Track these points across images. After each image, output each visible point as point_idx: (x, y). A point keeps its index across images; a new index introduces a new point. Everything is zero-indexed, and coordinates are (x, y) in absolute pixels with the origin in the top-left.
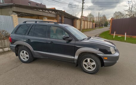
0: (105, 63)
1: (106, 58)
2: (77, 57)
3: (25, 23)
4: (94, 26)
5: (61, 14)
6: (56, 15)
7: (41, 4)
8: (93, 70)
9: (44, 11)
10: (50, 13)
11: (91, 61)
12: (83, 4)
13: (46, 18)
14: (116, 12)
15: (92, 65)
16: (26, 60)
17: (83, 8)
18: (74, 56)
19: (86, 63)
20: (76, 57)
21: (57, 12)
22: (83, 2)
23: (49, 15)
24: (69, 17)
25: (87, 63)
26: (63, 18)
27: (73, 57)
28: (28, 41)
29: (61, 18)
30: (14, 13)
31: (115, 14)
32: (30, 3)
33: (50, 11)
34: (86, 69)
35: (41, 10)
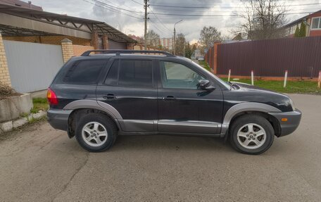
0: (284, 128)
1: (286, 120)
2: (229, 123)
5: (101, 31)
8: (259, 146)
10: (76, 28)
11: (256, 129)
12: (146, 9)
13: (68, 40)
14: (205, 28)
15: (258, 136)
16: (100, 144)
17: (146, 17)
18: (222, 123)
19: (244, 135)
20: (226, 125)
21: (93, 27)
22: (146, 3)
23: (76, 34)
24: (118, 39)
25: (247, 133)
26: (107, 41)
27: (220, 126)
28: (110, 99)
31: (203, 32)
33: (76, 24)
34: (245, 145)
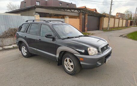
0: (82, 64)
1: (83, 59)
3: (27, 22)
4: (129, 24)
5: (85, 12)
6: (79, 14)
7: (72, 3)
8: (72, 71)
9: (66, 10)
13: (67, 17)
15: (70, 65)
17: (111, 4)
21: (80, 11)
23: (71, 14)
24: (95, 15)
25: (67, 63)
26: (87, 16)
29: (85, 16)
30: (37, 13)
32: (61, 3)
33: (72, 10)
34: (67, 69)
35: (63, 10)
